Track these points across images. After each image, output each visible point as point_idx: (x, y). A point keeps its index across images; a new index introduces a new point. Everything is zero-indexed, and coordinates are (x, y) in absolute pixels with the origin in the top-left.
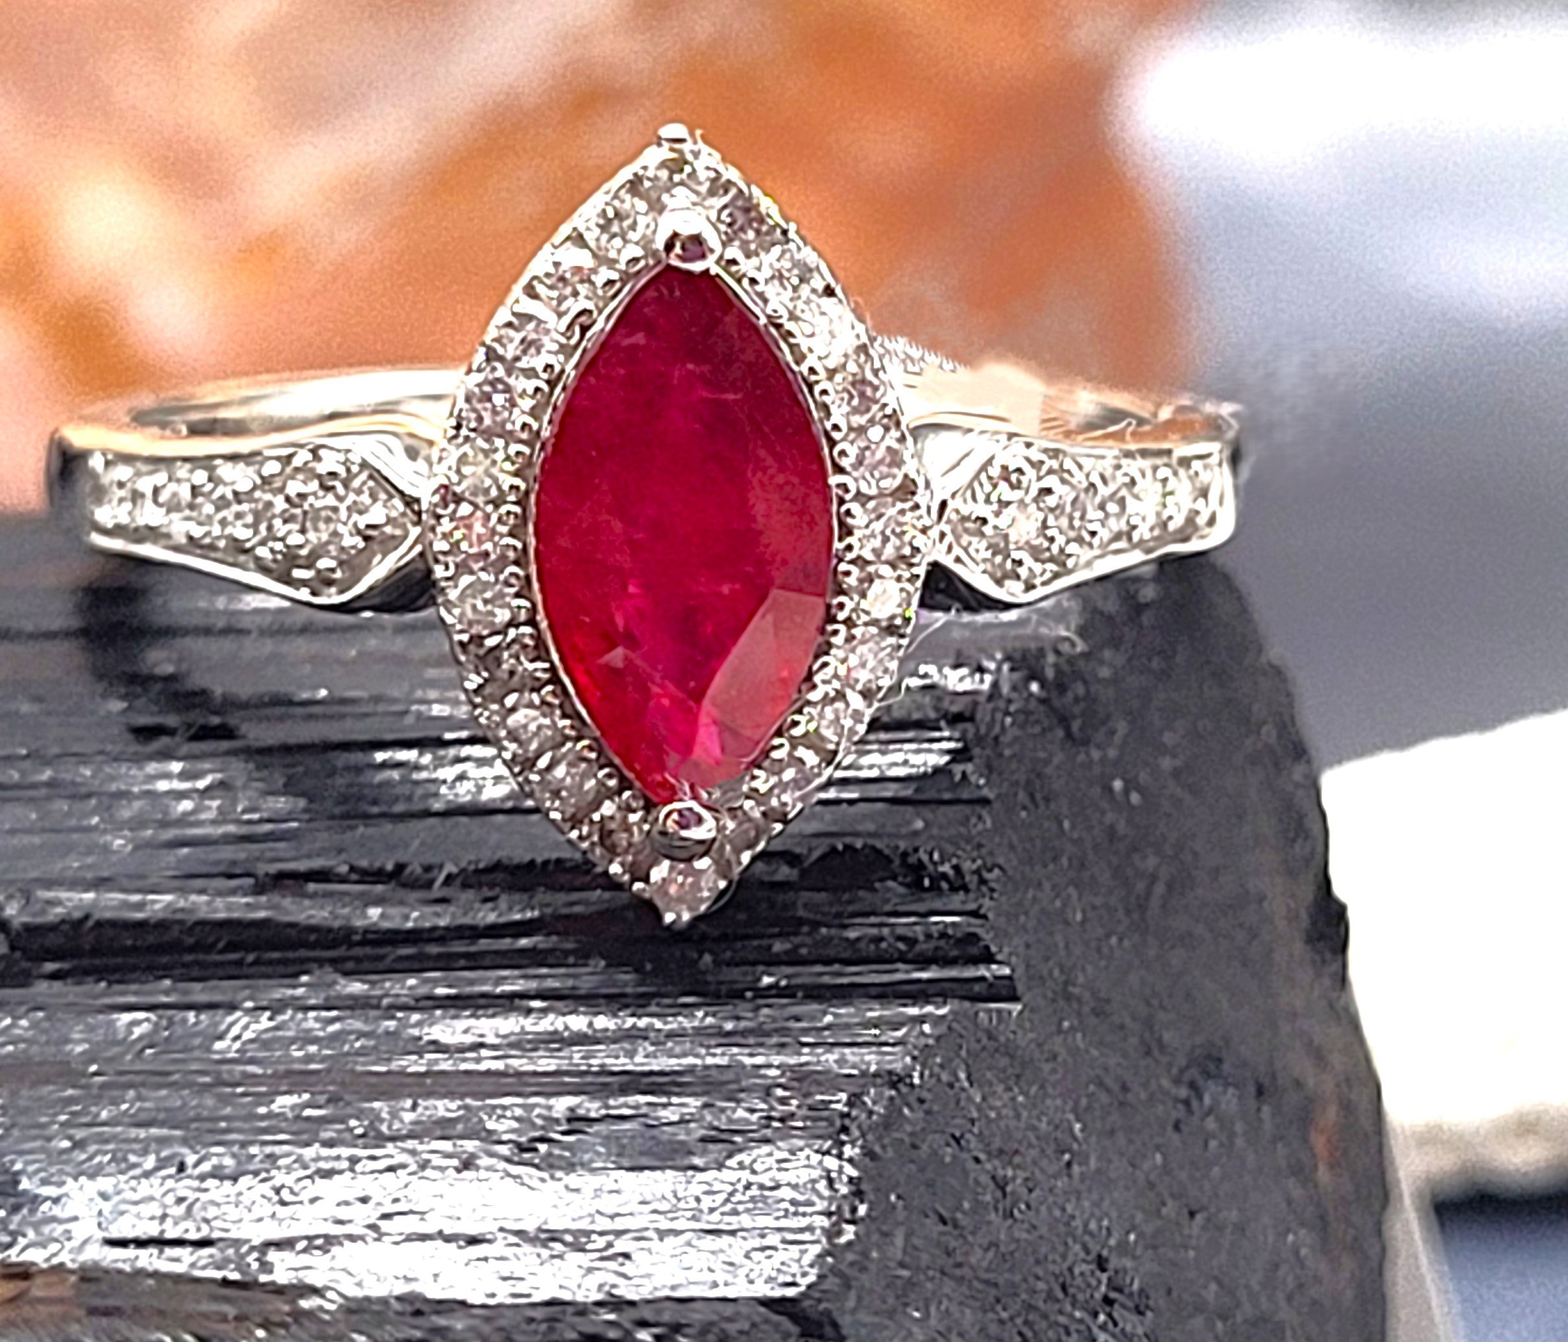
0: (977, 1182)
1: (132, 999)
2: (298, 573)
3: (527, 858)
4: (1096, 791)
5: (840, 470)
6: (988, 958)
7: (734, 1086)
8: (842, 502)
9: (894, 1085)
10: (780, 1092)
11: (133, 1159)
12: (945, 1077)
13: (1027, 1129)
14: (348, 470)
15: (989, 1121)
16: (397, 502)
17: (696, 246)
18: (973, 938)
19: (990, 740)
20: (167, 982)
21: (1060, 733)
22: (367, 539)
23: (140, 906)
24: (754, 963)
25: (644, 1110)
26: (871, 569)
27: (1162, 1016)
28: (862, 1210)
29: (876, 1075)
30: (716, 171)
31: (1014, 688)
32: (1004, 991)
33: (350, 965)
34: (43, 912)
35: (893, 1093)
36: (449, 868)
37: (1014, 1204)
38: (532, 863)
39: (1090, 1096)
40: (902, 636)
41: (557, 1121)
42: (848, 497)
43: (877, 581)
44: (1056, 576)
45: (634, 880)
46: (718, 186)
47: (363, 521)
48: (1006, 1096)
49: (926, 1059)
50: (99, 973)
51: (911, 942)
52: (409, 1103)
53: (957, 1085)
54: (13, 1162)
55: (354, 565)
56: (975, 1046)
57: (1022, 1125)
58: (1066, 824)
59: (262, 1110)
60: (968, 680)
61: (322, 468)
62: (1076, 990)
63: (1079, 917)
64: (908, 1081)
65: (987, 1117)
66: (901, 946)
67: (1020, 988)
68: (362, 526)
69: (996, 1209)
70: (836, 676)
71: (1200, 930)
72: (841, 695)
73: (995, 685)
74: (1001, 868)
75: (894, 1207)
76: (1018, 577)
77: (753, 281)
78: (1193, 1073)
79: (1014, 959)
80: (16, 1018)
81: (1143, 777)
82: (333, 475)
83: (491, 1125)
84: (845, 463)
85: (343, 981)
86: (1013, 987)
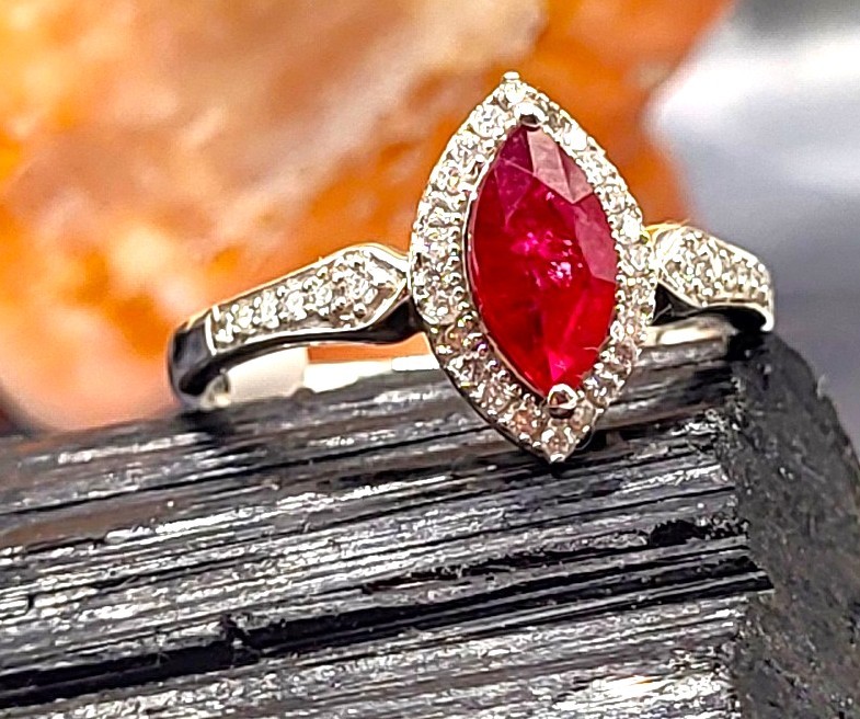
0: (782, 684)
1: (313, 661)
2: (343, 317)
4: (774, 476)
5: (611, 230)
6: (755, 569)
7: (655, 652)
9: (734, 640)
10: (679, 652)
12: (754, 632)
13: (793, 653)
14: (364, 261)
15: (777, 651)
17: (532, 119)
18: (745, 559)
21: (750, 449)
22: (379, 290)
23: (308, 611)
28: (738, 704)
29: (723, 635)
30: (533, 93)
31: (726, 428)
32: (764, 584)
33: (423, 625)
34: (258, 623)
35: (734, 644)
36: (464, 566)
37: (800, 691)
41: (569, 686)
47: (376, 282)
48: (781, 637)
49: (744, 624)
50: (293, 650)
51: (713, 566)
53: (760, 636)
57: (791, 651)
60: (704, 428)
61: (350, 263)
62: (794, 578)
63: (785, 541)
64: (739, 636)
65: (776, 649)
66: (708, 569)
67: (772, 581)
68: (376, 285)
69: (793, 696)
73: (717, 428)
75: (750, 701)
78: (851, 613)
79: (766, 568)
81: (791, 465)
83: (535, 692)
84: (613, 227)
85: (421, 634)
86: (768, 581)
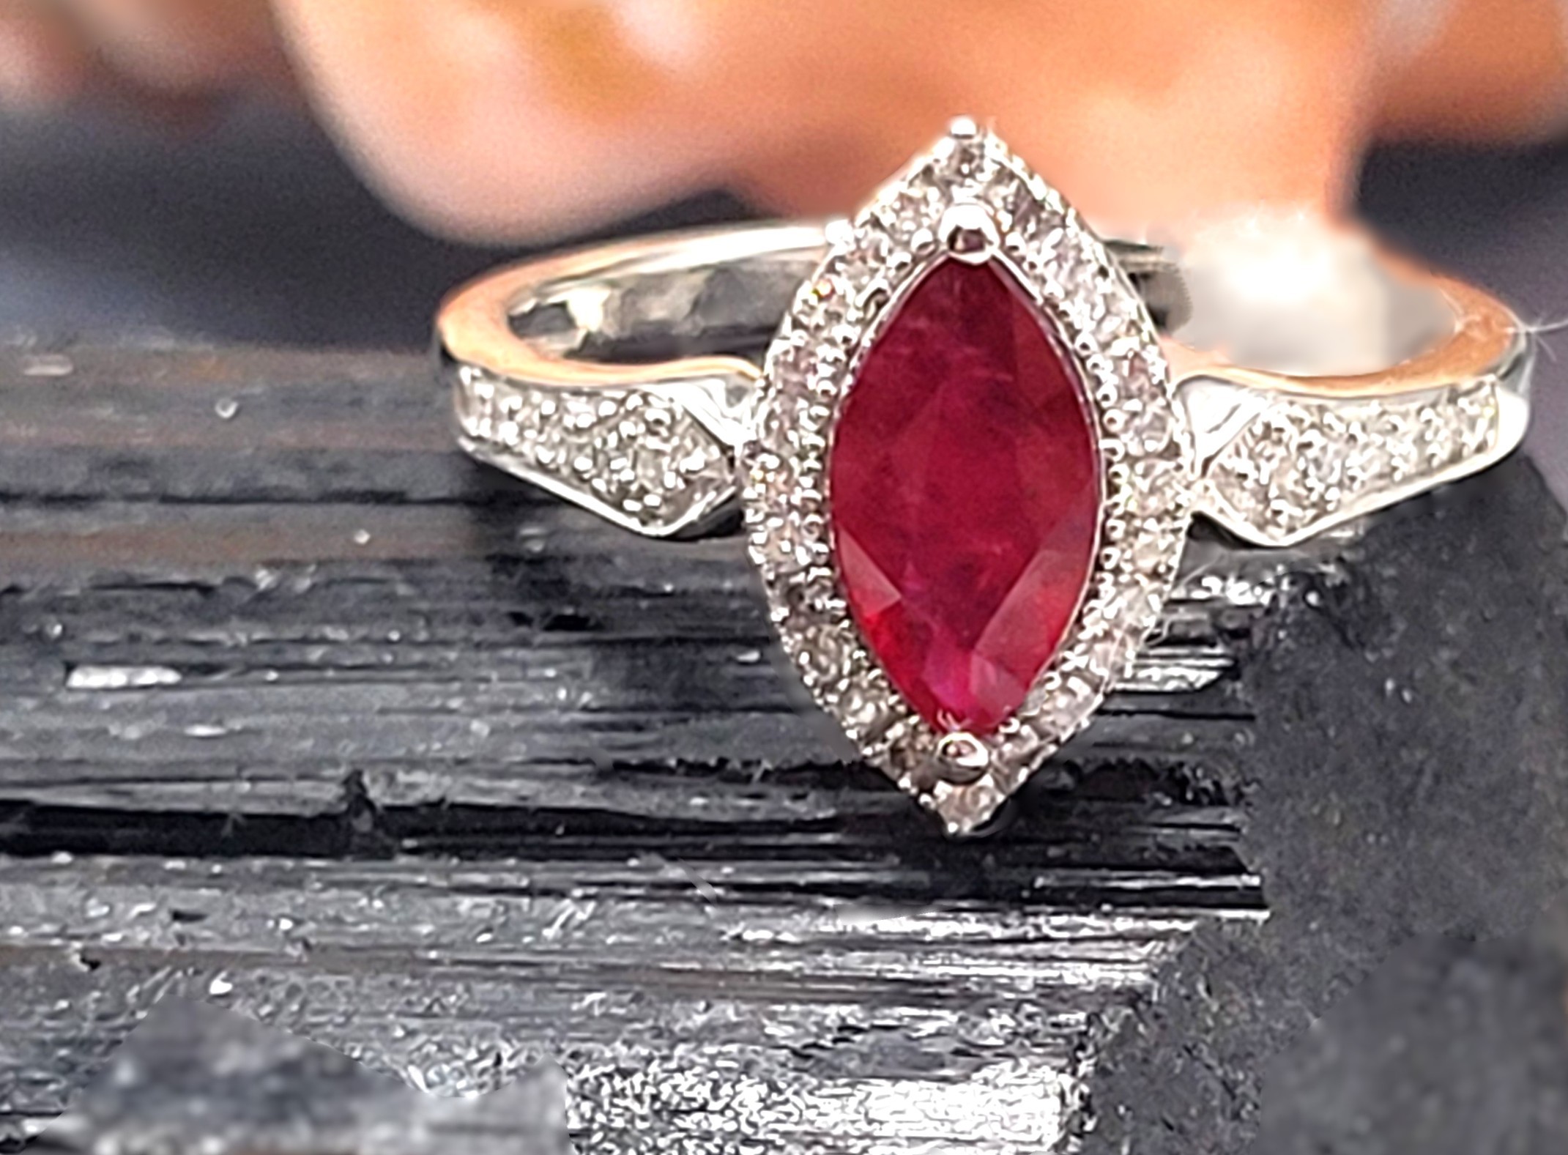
0: (1206, 1089)
2: (630, 505)
3: (835, 758)
4: (1365, 694)
5: (1108, 435)
6: (1239, 870)
7: (988, 1001)
8: (1110, 464)
9: (1132, 1004)
10: (1029, 1008)
11: (457, 1050)
12: (1183, 991)
13: (1263, 1033)
14: (673, 417)
15: (1224, 1028)
16: (715, 451)
17: (976, 240)
18: (1225, 850)
19: (1262, 657)
20: (511, 862)
21: (1336, 640)
22: (687, 481)
24: (1030, 865)
25: (906, 1021)
26: (1137, 523)
27: (1413, 907)
28: (1090, 1126)
29: (1118, 992)
30: (1000, 164)
31: (1292, 600)
32: (1253, 899)
33: (674, 852)
34: (402, 796)
35: (1129, 1011)
36: (767, 765)
37: (1243, 1105)
38: (839, 763)
39: (1332, 993)
40: (1166, 582)
41: (829, 1029)
42: (1116, 459)
43: (1142, 535)
44: (1315, 518)
45: (922, 791)
46: (1004, 175)
47: (685, 465)
48: (1244, 1004)
49: (1165, 977)
50: (455, 851)
51: (1171, 852)
52: (702, 1005)
53: (1195, 998)
54: (353, 1049)
55: (677, 502)
56: (1217, 958)
57: (1259, 1027)
58: (1332, 732)
59: (575, 1007)
60: (1249, 594)
61: (651, 415)
62: (1326, 892)
63: (1336, 820)
64: (1146, 998)
65: (1223, 1024)
66: (1163, 856)
67: (1268, 897)
68: (683, 470)
69: (1223, 1112)
70: (1103, 618)
71: (1465, 817)
72: (1108, 635)
73: (1274, 599)
74: (1258, 781)
75: (1121, 1118)
76: (1278, 525)
77: (1033, 266)
79: (1265, 871)
80: (371, 898)
81: (1419, 673)
82: (658, 422)
83: (771, 1029)
84: (1113, 428)
85: (667, 866)
86: (1261, 897)
